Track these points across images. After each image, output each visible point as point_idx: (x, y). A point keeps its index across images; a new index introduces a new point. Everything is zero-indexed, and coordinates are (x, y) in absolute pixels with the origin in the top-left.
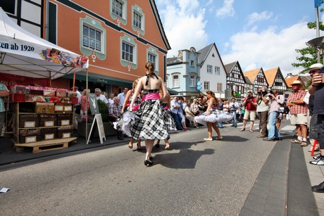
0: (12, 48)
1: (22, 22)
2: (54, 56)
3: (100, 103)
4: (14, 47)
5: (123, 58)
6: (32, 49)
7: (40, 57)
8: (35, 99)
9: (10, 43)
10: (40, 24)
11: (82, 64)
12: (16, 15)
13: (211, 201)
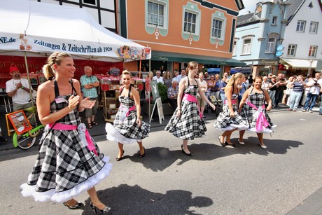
0: (99, 51)
1: (101, 11)
2: (126, 52)
3: (159, 85)
4: (100, 50)
5: (185, 30)
6: (111, 49)
7: (116, 55)
8: (114, 87)
9: (97, 47)
10: (114, 9)
11: (146, 55)
12: (96, 5)
13: (241, 211)
